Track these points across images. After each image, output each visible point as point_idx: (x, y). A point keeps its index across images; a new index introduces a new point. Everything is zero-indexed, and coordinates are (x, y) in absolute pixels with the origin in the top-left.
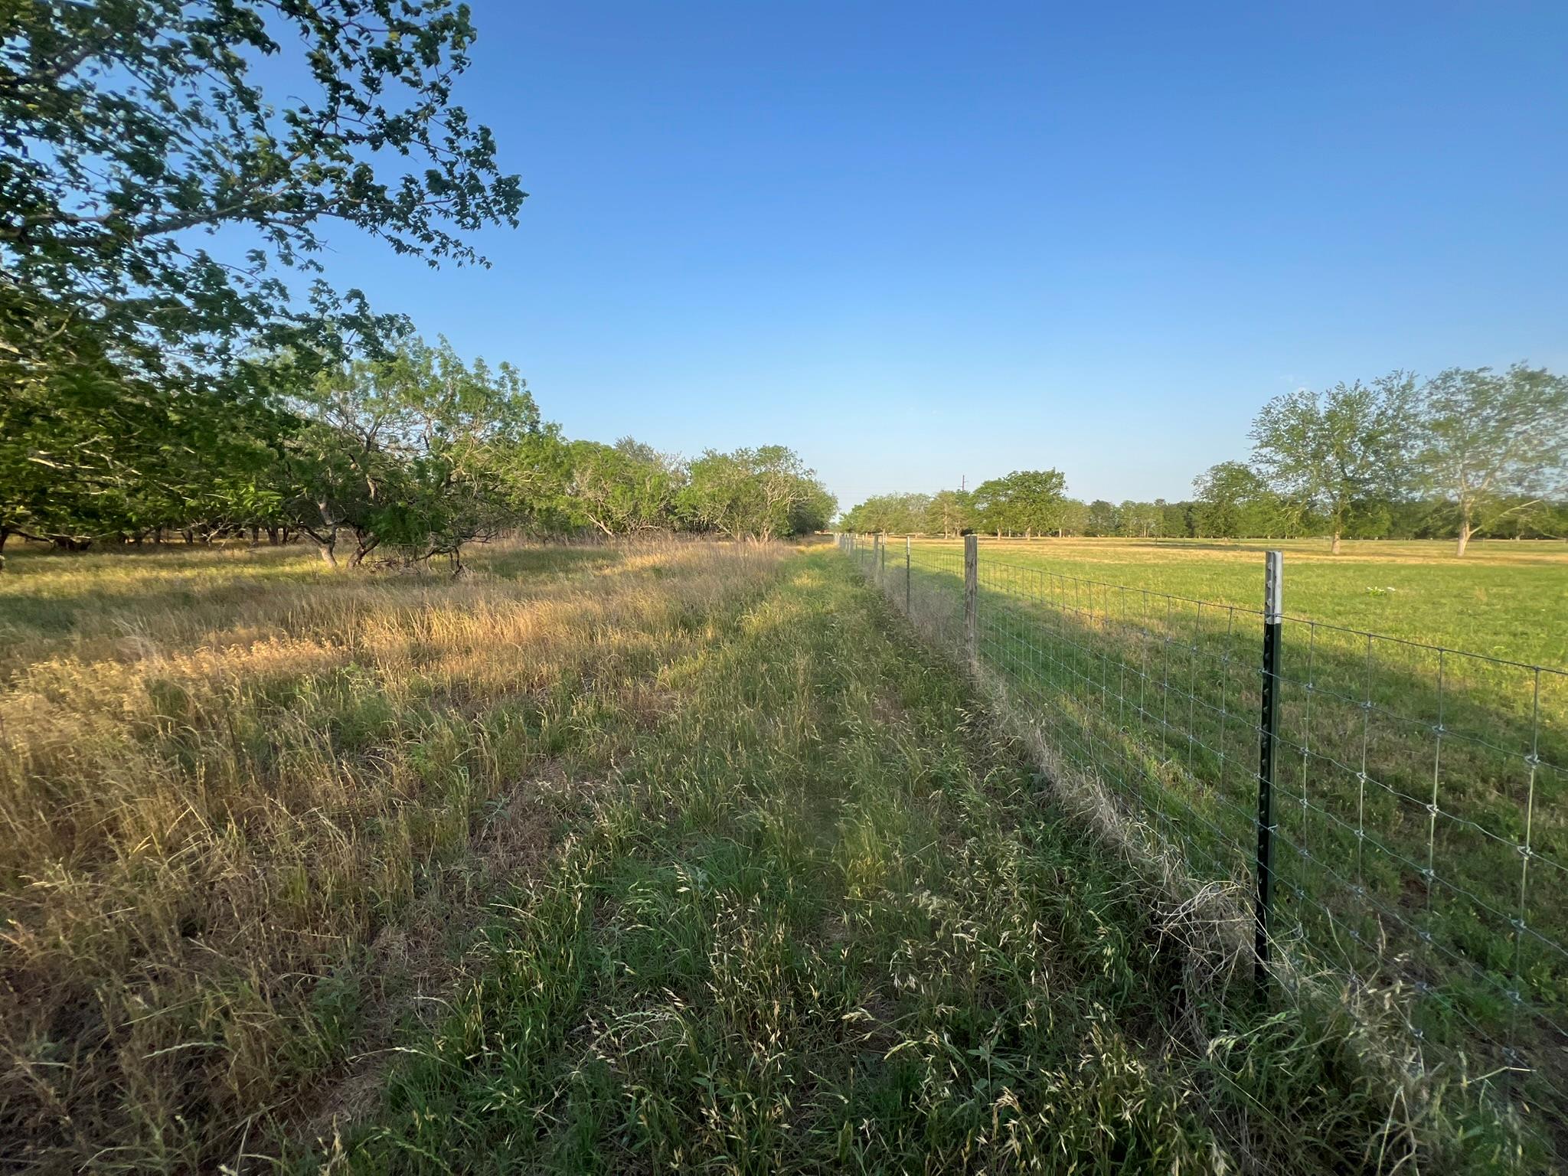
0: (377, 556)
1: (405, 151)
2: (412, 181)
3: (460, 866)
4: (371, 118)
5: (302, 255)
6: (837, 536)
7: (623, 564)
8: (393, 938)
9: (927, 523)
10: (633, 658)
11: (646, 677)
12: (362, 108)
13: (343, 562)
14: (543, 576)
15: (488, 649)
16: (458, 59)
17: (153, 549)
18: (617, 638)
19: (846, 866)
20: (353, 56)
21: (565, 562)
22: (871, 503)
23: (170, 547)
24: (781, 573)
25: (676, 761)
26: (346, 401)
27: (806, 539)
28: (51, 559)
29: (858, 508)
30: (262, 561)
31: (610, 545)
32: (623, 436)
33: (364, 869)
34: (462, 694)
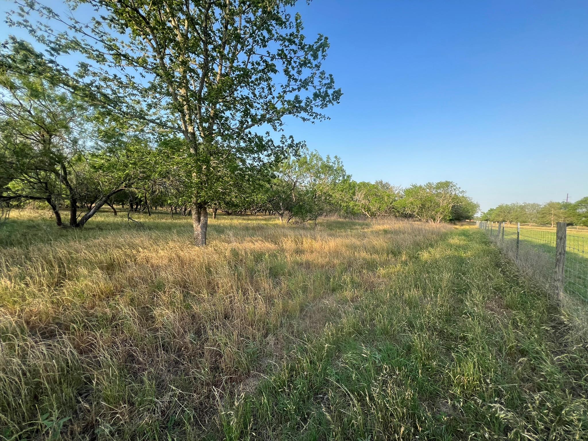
0: (293, 220)
1: (307, 89)
2: (308, 98)
3: (294, 322)
4: (298, 83)
5: (279, 128)
6: (478, 223)
7: (372, 228)
8: (271, 338)
9: (538, 218)
10: (368, 262)
11: (373, 271)
12: (296, 80)
13: (285, 221)
14: (342, 230)
15: (319, 252)
16: (324, 56)
17: (244, 215)
18: (364, 254)
19: (455, 377)
20: (295, 66)
21: (351, 226)
22: (501, 207)
23: (247, 215)
24: (443, 237)
25: (377, 306)
26: (290, 172)
27: (460, 223)
28: (224, 216)
29: (491, 210)
30: (265, 220)
31: (368, 221)
32: (379, 180)
33: (268, 313)
34: (308, 265)
